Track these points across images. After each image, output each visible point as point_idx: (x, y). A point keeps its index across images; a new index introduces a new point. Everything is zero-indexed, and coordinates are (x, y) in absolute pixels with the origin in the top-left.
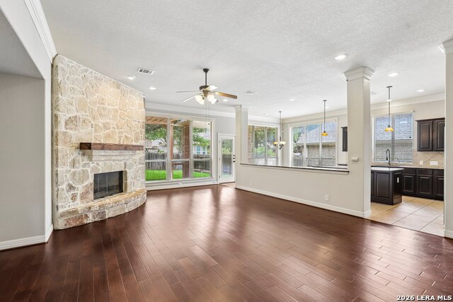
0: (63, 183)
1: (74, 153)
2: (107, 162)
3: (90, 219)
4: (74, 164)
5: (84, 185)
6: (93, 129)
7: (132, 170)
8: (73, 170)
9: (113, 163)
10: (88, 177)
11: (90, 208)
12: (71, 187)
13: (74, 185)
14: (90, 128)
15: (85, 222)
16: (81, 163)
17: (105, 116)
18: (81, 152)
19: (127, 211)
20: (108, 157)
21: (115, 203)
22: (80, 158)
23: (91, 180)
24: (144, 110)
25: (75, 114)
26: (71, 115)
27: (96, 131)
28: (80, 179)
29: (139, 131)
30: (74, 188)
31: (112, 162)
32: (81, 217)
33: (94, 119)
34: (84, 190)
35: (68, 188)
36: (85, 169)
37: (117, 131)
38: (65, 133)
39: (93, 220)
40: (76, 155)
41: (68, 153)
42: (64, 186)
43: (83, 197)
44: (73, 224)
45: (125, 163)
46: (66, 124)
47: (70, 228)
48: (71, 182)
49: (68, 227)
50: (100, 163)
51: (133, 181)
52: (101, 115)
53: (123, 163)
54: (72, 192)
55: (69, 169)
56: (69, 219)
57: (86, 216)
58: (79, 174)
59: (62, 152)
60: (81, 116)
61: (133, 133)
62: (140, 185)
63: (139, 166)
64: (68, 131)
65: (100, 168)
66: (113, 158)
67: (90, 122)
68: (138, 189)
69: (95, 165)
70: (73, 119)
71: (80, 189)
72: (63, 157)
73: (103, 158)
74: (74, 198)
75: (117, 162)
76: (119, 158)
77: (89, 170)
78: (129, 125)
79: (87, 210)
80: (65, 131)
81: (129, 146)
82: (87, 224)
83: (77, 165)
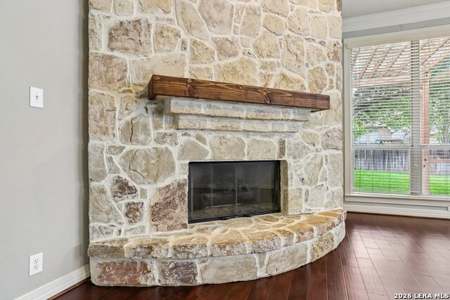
0: (101, 176)
1: (133, 106)
2: (228, 136)
3: (154, 278)
4: (130, 132)
5: (161, 185)
6: (187, 54)
7: (302, 161)
8: (128, 147)
9: (246, 141)
10: (172, 168)
11: (150, 248)
12: (123, 188)
13: (131, 183)
14: (177, 50)
15: (143, 281)
16: (153, 133)
17: (221, 22)
18: (151, 107)
19: (261, 274)
20: (226, 123)
21: (222, 247)
22: (150, 120)
23: (181, 174)
24: (339, 14)
25: (136, 15)
26: (124, 19)
27: (195, 58)
28: (147, 170)
29: (323, 65)
30: (132, 191)
31: (240, 135)
32: (131, 267)
33: (189, 28)
34: (159, 198)
35: (116, 187)
36: (163, 146)
37: (257, 61)
38: (107, 59)
39: (163, 283)
40: (140, 112)
41: (117, 105)
42: (107, 183)
43: (159, 213)
44: (117, 281)
45: (282, 143)
46: (111, 37)
47: (108, 288)
48: (124, 176)
49: (105, 283)
50: (208, 137)
51: (304, 188)
52: (209, 20)
53: (275, 141)
54: (128, 199)
55: (118, 143)
56: (108, 265)
57: (144, 265)
58: (146, 156)
59: (99, 102)
60: (153, 22)
61: (306, 71)
62: (326, 200)
63: (324, 153)
64: (115, 53)
65: (207, 148)
66: (242, 125)
67: (178, 35)
68: (318, 210)
69: (193, 139)
70: (130, 27)
71: (149, 194)
72: (102, 115)
73: (209, 124)
74: (133, 212)
75: (258, 138)
76: (257, 126)
77: (175, 151)
78: (293, 48)
79: (143, 252)
80: (110, 53)
81: (280, 93)
82: (146, 288)
83: (141, 137)
